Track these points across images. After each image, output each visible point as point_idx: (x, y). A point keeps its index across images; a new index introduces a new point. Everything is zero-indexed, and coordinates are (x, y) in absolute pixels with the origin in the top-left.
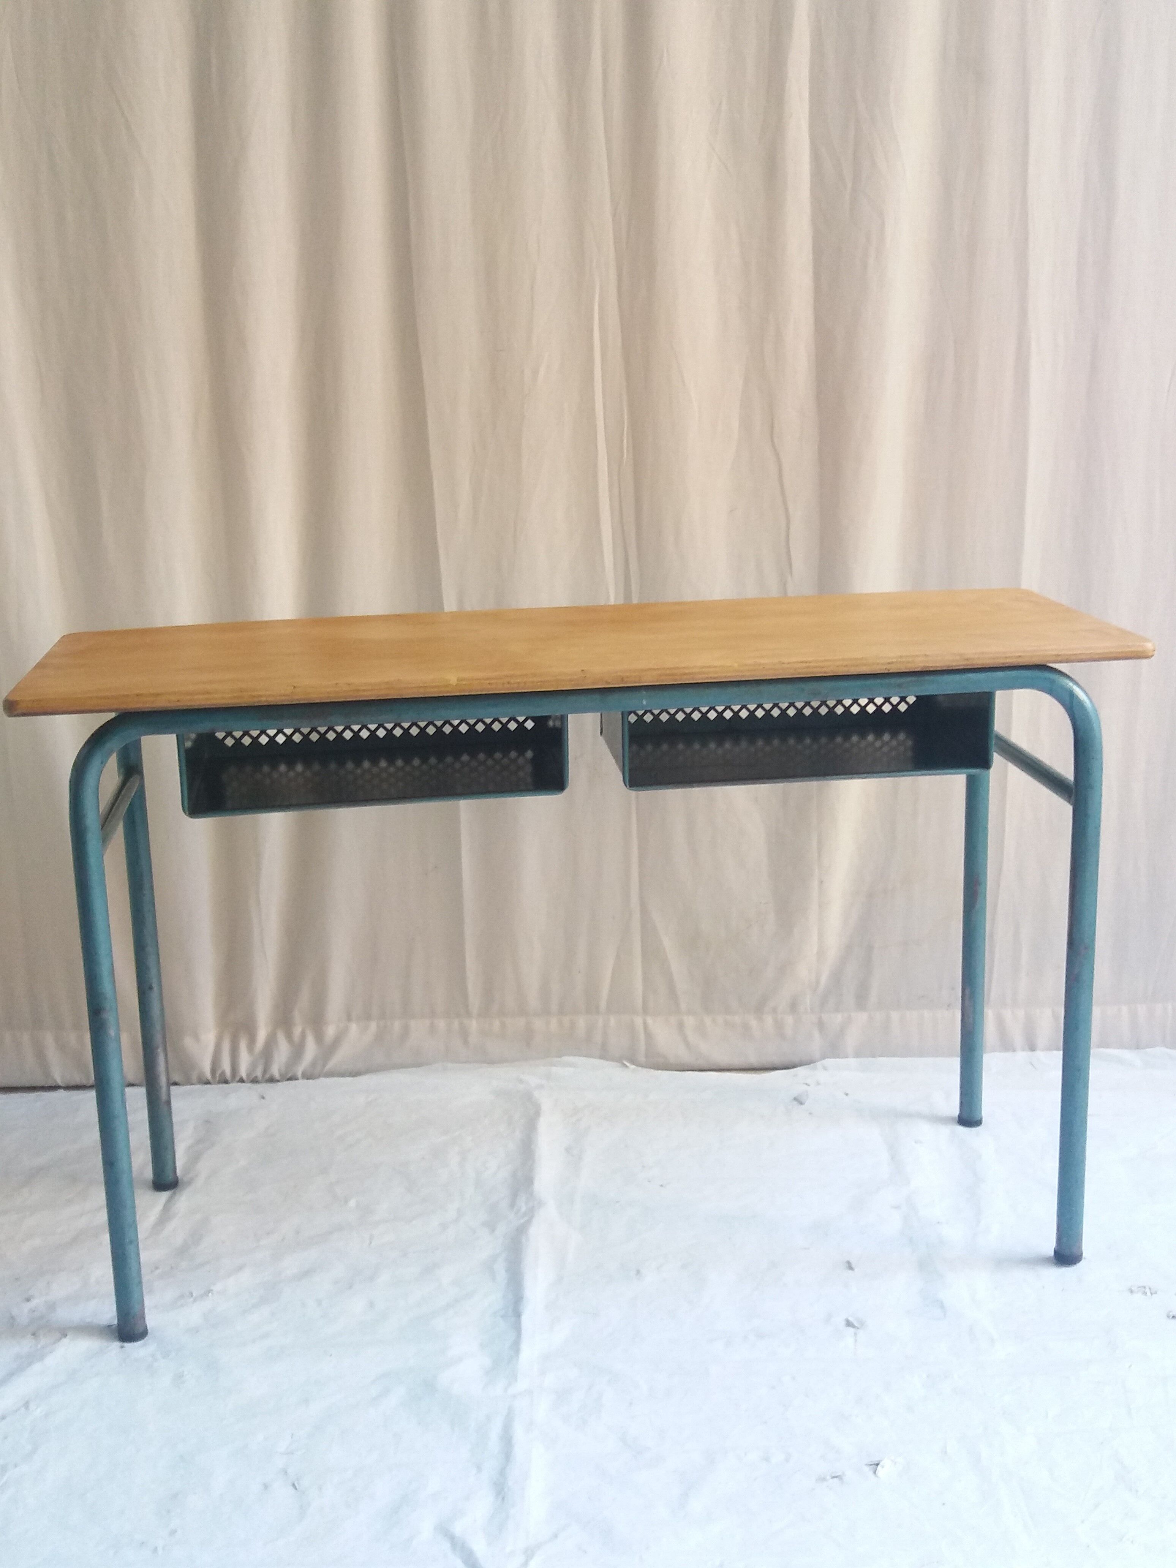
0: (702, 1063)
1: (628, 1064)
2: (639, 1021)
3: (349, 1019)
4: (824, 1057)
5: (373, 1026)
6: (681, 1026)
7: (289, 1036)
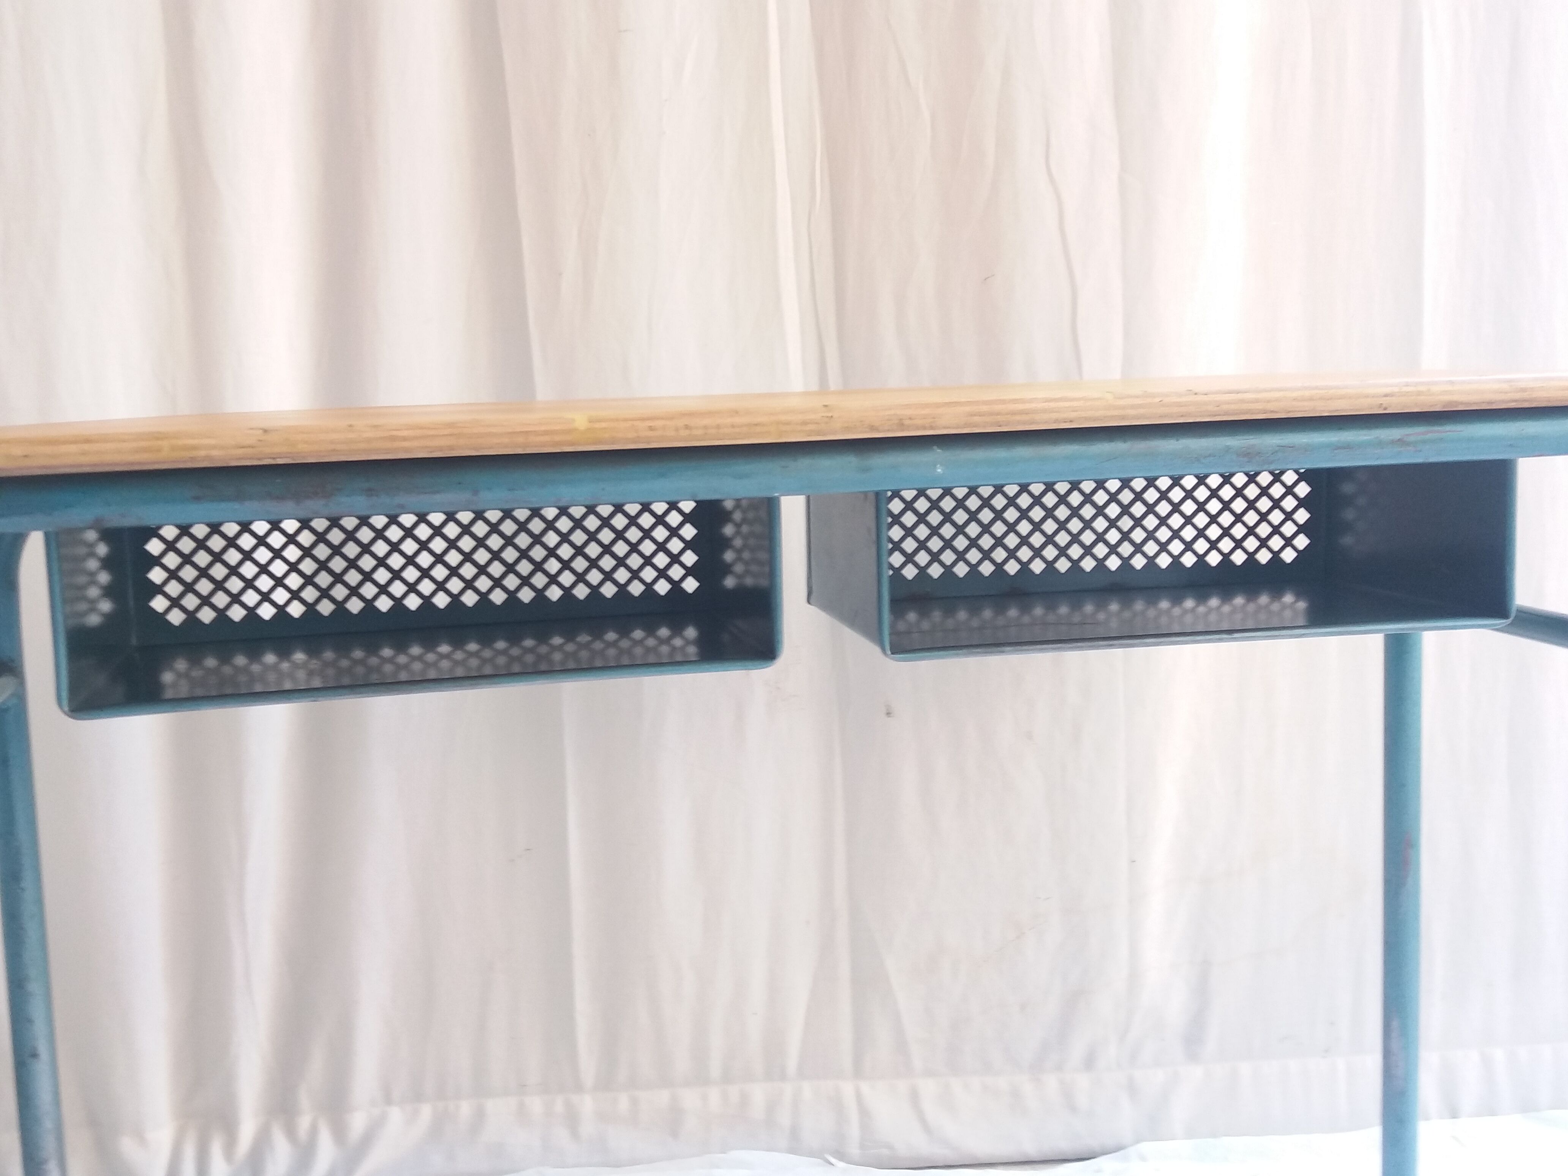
0: (952, 1158)
1: (833, 1160)
2: (847, 1089)
3: (388, 1100)
4: (1138, 1141)
5: (426, 1111)
6: (915, 1098)
7: (291, 1132)
